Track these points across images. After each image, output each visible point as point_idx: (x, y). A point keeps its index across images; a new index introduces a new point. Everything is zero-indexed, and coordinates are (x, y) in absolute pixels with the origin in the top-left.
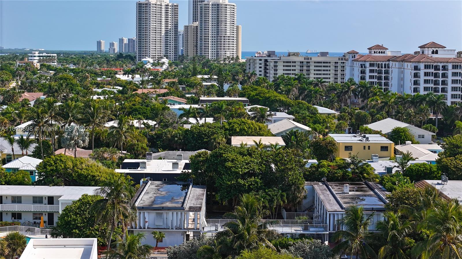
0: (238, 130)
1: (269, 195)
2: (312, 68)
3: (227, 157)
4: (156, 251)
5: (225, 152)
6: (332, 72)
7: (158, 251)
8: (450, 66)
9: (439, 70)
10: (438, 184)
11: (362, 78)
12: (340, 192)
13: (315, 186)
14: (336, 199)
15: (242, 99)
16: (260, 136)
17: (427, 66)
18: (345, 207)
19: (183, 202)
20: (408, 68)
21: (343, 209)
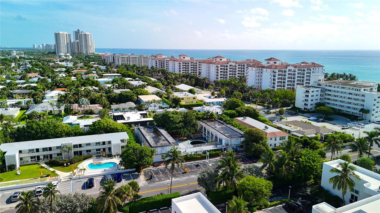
2: (131, 60)
4: (164, 164)
6: (138, 61)
8: (190, 63)
9: (186, 64)
10: (243, 120)
11: (156, 65)
12: (214, 126)
13: (200, 123)
14: (218, 131)
15: (119, 74)
16: (147, 95)
17: (183, 63)
18: (228, 136)
19: (167, 140)
20: (177, 64)
21: (228, 137)
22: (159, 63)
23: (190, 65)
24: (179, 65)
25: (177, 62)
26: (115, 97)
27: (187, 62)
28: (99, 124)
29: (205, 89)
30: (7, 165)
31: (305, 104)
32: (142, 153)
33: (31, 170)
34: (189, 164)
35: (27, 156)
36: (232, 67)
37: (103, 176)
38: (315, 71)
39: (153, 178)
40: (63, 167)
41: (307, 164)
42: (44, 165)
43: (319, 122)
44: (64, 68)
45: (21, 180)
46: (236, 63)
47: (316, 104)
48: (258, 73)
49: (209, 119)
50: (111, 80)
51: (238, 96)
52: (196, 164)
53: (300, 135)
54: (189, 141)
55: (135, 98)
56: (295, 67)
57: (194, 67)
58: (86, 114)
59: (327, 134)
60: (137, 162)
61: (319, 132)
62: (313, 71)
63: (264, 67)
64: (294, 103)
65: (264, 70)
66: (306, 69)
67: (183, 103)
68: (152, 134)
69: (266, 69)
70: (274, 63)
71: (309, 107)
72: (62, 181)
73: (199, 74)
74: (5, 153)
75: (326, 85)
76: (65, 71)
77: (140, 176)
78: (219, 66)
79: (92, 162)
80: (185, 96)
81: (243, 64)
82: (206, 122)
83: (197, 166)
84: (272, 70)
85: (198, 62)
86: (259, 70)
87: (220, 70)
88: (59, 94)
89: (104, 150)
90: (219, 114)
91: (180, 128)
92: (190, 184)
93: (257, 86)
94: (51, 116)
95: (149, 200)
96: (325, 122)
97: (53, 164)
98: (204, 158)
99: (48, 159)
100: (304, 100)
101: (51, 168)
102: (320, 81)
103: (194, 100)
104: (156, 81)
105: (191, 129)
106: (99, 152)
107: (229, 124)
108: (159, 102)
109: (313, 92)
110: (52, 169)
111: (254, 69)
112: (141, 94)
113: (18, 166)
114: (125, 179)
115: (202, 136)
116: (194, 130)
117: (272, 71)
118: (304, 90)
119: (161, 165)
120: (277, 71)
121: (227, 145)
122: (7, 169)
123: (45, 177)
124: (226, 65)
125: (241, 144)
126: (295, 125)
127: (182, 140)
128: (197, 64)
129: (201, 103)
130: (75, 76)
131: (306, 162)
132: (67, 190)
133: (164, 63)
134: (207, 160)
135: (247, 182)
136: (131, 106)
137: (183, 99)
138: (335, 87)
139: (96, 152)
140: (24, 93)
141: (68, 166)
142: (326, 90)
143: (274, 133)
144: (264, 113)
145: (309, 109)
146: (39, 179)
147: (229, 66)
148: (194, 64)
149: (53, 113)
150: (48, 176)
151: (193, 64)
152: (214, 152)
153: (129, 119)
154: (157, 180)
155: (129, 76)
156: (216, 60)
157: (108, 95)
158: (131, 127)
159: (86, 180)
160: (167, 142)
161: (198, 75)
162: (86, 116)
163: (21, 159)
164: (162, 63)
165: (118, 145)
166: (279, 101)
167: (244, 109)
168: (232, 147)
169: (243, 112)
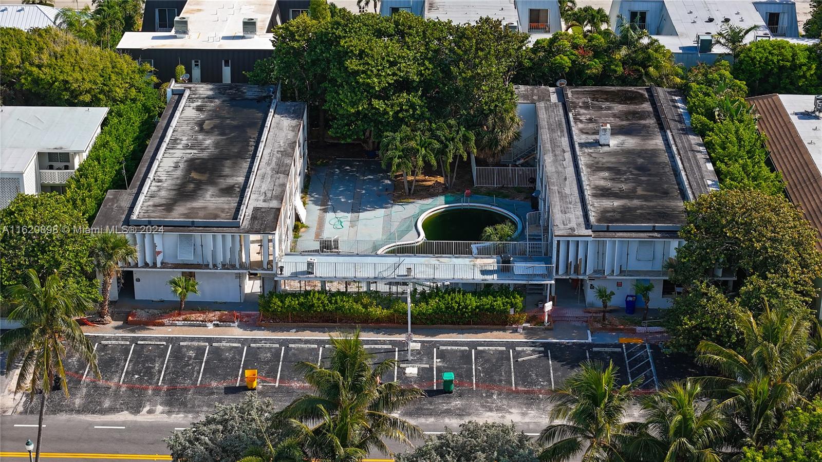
1: (438, 138)
3: (348, 47)
4: (180, 319)
5: (346, 32)
7: (185, 320)
10: (805, 115)
12: (591, 138)
13: (540, 105)
14: (578, 175)
19: (242, 192)
21: (588, 225)
34: (306, 342)
68: (210, 141)
82: (581, 100)
90: (714, 51)
91: (394, 124)
107: (698, 133)
115: (534, 181)
119: (163, 325)
121: (574, 268)
127: (401, 193)
134: (417, 337)
152: (473, 302)
153: (185, 32)
154: (79, 402)
165: (11, 181)
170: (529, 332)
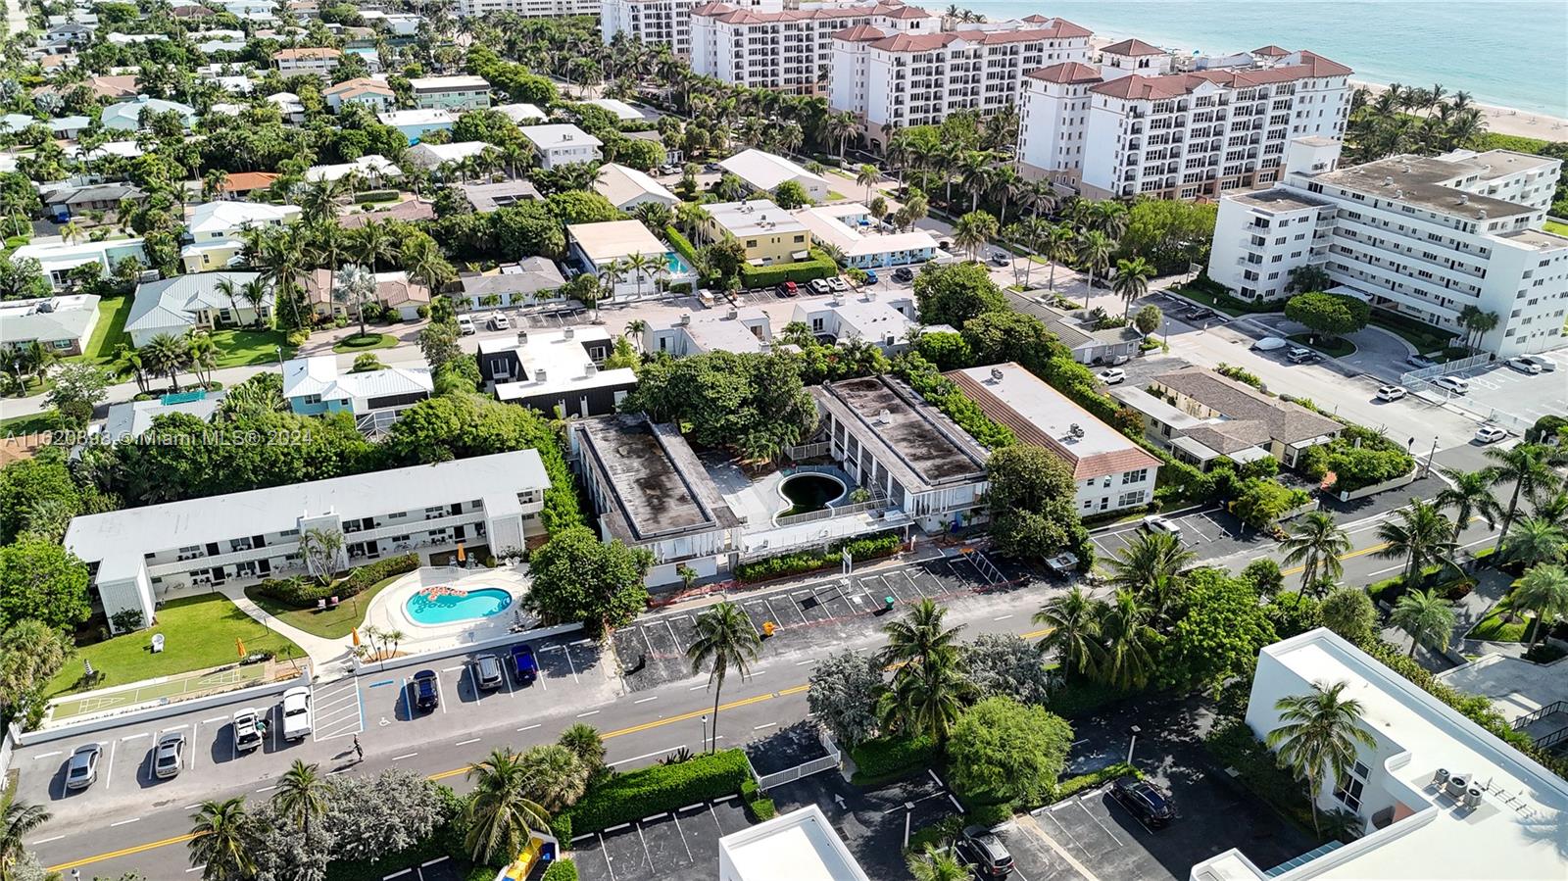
0: (574, 215)
4: (686, 596)
7: (689, 596)
8: (781, 26)
9: (767, 32)
10: (990, 382)
11: (636, 27)
12: (874, 419)
13: (823, 400)
14: (890, 448)
15: (477, 81)
16: (607, 219)
17: (752, 30)
18: (925, 478)
19: (694, 497)
20: (725, 31)
21: (927, 483)
22: (648, 16)
23: (781, 37)
24: (734, 38)
25: (726, 26)
26: (474, 230)
27: (769, 25)
28: (429, 423)
29: (845, 164)
30: (109, 614)
31: (1248, 275)
32: (605, 573)
33: (200, 629)
34: (777, 594)
35: (177, 572)
36: (961, 61)
37: (465, 658)
38: (1311, 94)
39: (647, 663)
40: (315, 613)
41: (1205, 644)
42: (244, 603)
43: (1292, 362)
44: (235, 29)
45: (172, 678)
46: (981, 42)
47: (1291, 272)
48: (1069, 106)
49: (858, 374)
50: (449, 119)
51: (980, 232)
52: (803, 595)
53: (1205, 454)
54: (778, 479)
55: (558, 238)
56: (1227, 85)
57: (802, 44)
58: (368, 320)
59: (1308, 443)
60: (586, 607)
61: (1279, 435)
62: (1302, 95)
63: (1096, 84)
64: (1204, 261)
65: (1097, 99)
66: (1274, 88)
67: (752, 263)
68: (636, 463)
69: (1103, 97)
70: (1141, 66)
71: (1261, 287)
72: (319, 681)
73: (823, 77)
74: (94, 567)
75: (1343, 192)
76: (245, 57)
77: (601, 655)
78: (907, 57)
79: (419, 587)
80: (759, 231)
81: (1009, 46)
82: (844, 392)
83: (809, 603)
84: (1128, 104)
85: (816, 24)
86: (1075, 94)
87: (909, 78)
88: (246, 229)
89: (459, 531)
90: (896, 343)
91: (745, 430)
92: (781, 693)
93: (1062, 165)
94: (227, 336)
95: (638, 785)
96: (1317, 363)
97: (276, 599)
98: (835, 566)
99: (253, 573)
100: (1247, 257)
101: (272, 618)
102: (1319, 171)
103: (799, 245)
104: (638, 123)
105: (786, 433)
106: (438, 537)
107: (935, 405)
108: (656, 264)
109: (1283, 224)
110: (274, 623)
111: (1053, 88)
112: (581, 218)
113: (149, 612)
114: (546, 672)
115: (829, 450)
116: (797, 435)
117: (1127, 109)
118: (1249, 212)
119: (675, 603)
120: (1146, 107)
121: (922, 510)
122: (113, 628)
123: (259, 664)
124: (937, 51)
125: (974, 503)
126: (1191, 396)
127: (752, 473)
128: (812, 29)
129: (827, 265)
130: (292, 87)
131: (1204, 632)
132: (344, 723)
133: (668, 16)
134: (844, 575)
135: (983, 731)
136: (542, 287)
137: (751, 243)
138: (1375, 206)
139: (429, 538)
140: (97, 198)
141: (333, 608)
142: (1340, 213)
143: (1102, 461)
144: (1080, 321)
145: (1260, 297)
146: (238, 671)
147: (948, 56)
148: (802, 30)
149: (234, 318)
150: (266, 658)
151: (796, 33)
152: (871, 545)
153: (545, 380)
154: (664, 674)
155: (522, 94)
156: (894, 25)
157: (447, 223)
158: (553, 416)
159: (407, 677)
160: (693, 509)
161: (816, 80)
162: (370, 335)
163: (156, 580)
164: (659, 16)
165: (512, 519)
166: (1141, 272)
167: (996, 328)
168: (942, 518)
169: (992, 340)
170: (905, 558)
